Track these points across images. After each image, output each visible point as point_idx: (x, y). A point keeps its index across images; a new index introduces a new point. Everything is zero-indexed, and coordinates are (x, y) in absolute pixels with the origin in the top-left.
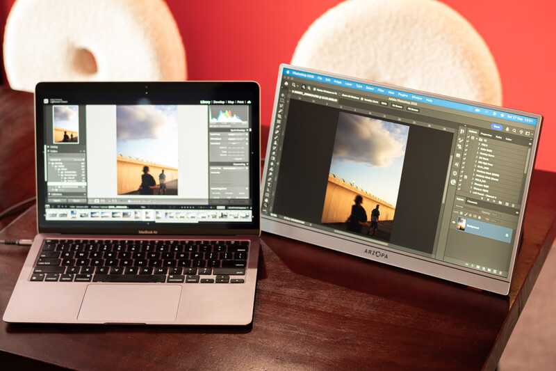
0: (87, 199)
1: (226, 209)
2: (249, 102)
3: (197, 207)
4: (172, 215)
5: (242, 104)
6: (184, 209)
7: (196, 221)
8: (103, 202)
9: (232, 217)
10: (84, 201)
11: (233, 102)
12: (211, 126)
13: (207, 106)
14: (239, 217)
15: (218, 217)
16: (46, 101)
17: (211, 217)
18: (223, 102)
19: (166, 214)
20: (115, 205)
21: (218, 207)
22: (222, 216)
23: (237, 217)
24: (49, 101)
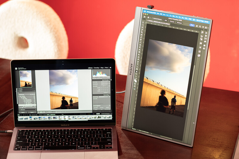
0: (37, 111)
1: (100, 114)
2: (110, 68)
3: (87, 114)
4: (76, 117)
5: (107, 68)
6: (81, 115)
7: (87, 120)
8: (44, 113)
9: (103, 118)
10: (35, 112)
11: (103, 68)
12: (93, 79)
13: (91, 70)
14: (106, 118)
15: (97, 118)
16: (16, 69)
17: (94, 118)
18: (99, 68)
19: (73, 117)
20: (50, 114)
21: (97, 114)
22: (99, 118)
23: (105, 118)
24: (18, 69)
